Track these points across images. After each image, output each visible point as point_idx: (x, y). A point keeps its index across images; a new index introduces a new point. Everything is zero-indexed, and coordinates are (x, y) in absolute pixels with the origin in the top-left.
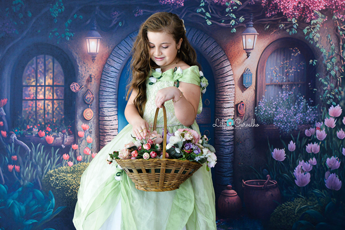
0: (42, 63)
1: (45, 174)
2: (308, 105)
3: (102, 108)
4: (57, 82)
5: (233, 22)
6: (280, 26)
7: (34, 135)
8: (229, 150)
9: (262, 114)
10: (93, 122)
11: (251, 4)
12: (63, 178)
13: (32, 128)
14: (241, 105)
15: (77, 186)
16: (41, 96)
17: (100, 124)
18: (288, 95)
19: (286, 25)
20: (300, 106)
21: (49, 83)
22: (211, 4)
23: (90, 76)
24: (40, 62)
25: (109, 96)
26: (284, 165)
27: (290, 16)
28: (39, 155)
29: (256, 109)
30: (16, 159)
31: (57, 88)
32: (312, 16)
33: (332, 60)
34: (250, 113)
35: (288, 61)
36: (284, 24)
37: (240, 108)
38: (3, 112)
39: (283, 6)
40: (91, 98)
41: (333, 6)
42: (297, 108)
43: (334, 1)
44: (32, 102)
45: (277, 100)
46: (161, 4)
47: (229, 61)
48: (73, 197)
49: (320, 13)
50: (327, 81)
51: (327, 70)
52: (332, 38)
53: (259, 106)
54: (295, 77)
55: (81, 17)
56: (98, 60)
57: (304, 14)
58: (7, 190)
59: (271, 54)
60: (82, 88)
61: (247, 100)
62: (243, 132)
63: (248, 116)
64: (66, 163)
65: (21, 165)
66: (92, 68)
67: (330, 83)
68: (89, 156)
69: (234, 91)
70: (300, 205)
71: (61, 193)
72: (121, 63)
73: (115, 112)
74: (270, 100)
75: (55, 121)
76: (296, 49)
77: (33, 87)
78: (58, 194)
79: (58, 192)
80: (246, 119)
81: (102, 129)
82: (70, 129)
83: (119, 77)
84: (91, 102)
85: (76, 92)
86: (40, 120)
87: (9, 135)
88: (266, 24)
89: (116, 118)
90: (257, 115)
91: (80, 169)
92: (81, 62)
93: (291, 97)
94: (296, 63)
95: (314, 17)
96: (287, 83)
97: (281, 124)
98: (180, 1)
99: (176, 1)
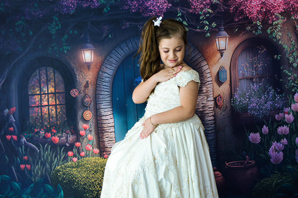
0: (44, 74)
1: (53, 171)
2: (276, 94)
3: (100, 109)
4: (58, 89)
5: (206, 28)
6: (247, 29)
7: (41, 137)
8: (211, 137)
9: (237, 104)
10: (92, 122)
11: (221, 11)
12: (69, 173)
13: (39, 131)
14: (219, 98)
15: (82, 179)
16: (45, 103)
17: (98, 123)
18: (258, 87)
19: (252, 27)
20: (269, 95)
21: (51, 91)
22: (187, 14)
23: (87, 82)
24: (43, 74)
25: (105, 99)
26: (259, 146)
27: (254, 19)
28: (47, 154)
29: (232, 100)
30: (27, 159)
31: (59, 94)
32: (273, 19)
33: (293, 54)
34: (227, 104)
35: (256, 58)
36: (250, 27)
37: (219, 101)
38: (12, 119)
39: (248, 11)
40: (89, 101)
41: (290, 9)
42: (267, 97)
43: (291, 4)
44: (37, 109)
45: (250, 91)
46: (144, 17)
47: (206, 61)
48: (79, 188)
49: (280, 15)
50: (291, 72)
51: (290, 63)
52: (291, 36)
53: (234, 97)
54: (263, 70)
55: (76, 32)
56: (93, 68)
57: (266, 17)
58: (20, 187)
59: (241, 53)
60: (81, 93)
61: (224, 93)
62: (222, 121)
63: (226, 106)
64: (71, 160)
65: (32, 165)
66: (88, 75)
67: (294, 74)
68: (91, 152)
69: (212, 86)
70: (276, 180)
71: (68, 186)
72: (113, 69)
73: (111, 111)
74: (244, 92)
75: (59, 124)
76: (262, 46)
77: (37, 96)
78: (66, 187)
79: (65, 186)
80: (224, 110)
81: (100, 127)
82: (72, 130)
83: (112, 81)
84: (89, 105)
85: (75, 97)
86: (46, 123)
87: (19, 138)
88: (235, 27)
89: (112, 116)
90: (233, 105)
91: (84, 164)
92: (78, 71)
93: (261, 88)
94: (263, 58)
95: (275, 19)
96: (256, 76)
97: (254, 112)
98: (160, 13)
99: (157, 13)
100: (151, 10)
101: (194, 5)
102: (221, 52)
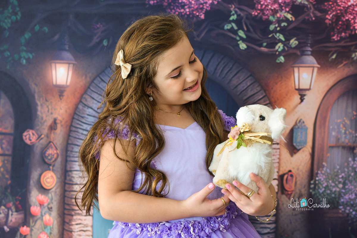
3: (71, 171)
4: (3, 127)
5: (279, 47)
6: (353, 56)
9: (321, 191)
10: (55, 192)
11: (308, 19)
14: (289, 176)
17: (66, 196)
22: (247, 18)
23: (55, 121)
29: (313, 184)
31: (3, 136)
34: (303, 190)
37: (288, 181)
40: (53, 155)
45: (346, 170)
47: (272, 106)
53: (317, 179)
55: (46, 29)
56: (68, 96)
59: (338, 99)
60: (42, 139)
62: (290, 220)
63: (300, 193)
66: (59, 108)
69: (278, 153)
80: (295, 199)
81: (68, 205)
82: (18, 202)
84: (54, 162)
85: (31, 144)
88: (332, 51)
90: (313, 193)
92: (41, 99)
97: (351, 209)
98: (200, 11)
99: (193, 11)
100: (183, 4)
101: (262, 3)
102: (302, 94)
